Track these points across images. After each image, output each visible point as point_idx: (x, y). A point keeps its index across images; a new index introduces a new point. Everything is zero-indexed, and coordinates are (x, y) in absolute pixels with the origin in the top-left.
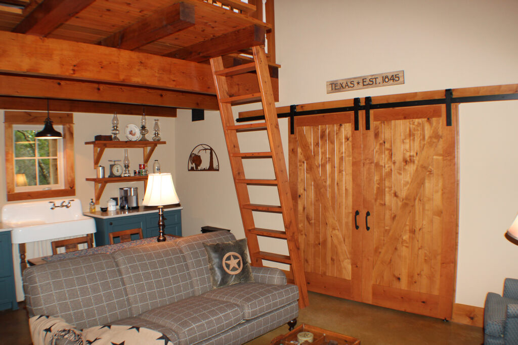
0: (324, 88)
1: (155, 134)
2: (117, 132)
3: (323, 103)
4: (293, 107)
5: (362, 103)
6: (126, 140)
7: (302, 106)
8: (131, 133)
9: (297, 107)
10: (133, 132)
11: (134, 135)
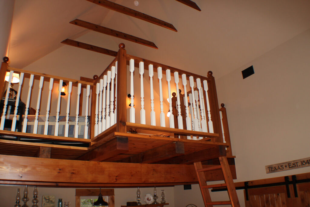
0: (264, 170)
1: (162, 199)
2: (140, 199)
3: (265, 180)
4: (246, 183)
5: (291, 180)
6: (145, 204)
7: (252, 182)
8: (148, 199)
9: (248, 182)
10: (149, 199)
11: (150, 200)
